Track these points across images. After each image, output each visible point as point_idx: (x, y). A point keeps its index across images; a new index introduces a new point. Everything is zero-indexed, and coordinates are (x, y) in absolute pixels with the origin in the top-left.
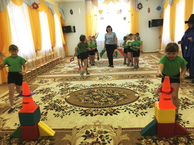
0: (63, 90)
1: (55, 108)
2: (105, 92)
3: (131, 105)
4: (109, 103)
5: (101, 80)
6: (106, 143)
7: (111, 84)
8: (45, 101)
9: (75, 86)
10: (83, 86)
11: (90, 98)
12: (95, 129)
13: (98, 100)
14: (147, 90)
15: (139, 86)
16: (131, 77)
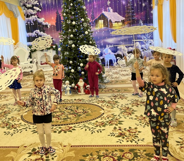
1: (8, 126)
2: (69, 108)
3: (91, 122)
4: (68, 120)
6: (49, 160)
7: (79, 99)
13: (57, 118)
14: (116, 106)
15: (108, 102)
16: (105, 91)
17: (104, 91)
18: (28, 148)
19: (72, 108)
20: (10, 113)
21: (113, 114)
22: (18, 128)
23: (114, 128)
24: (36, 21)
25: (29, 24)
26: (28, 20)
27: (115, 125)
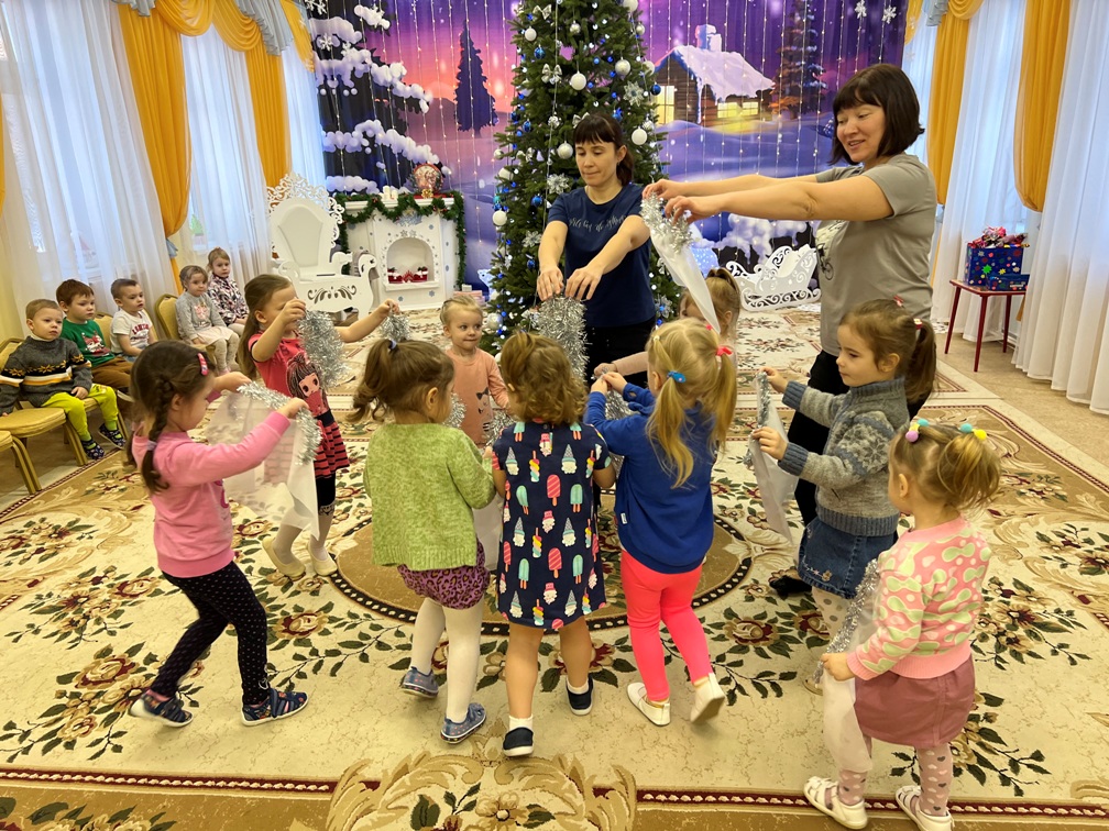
12: (474, 790)
15: (750, 492)
18: (389, 796)
24: (366, 75)
25: (334, 92)
26: (331, 70)
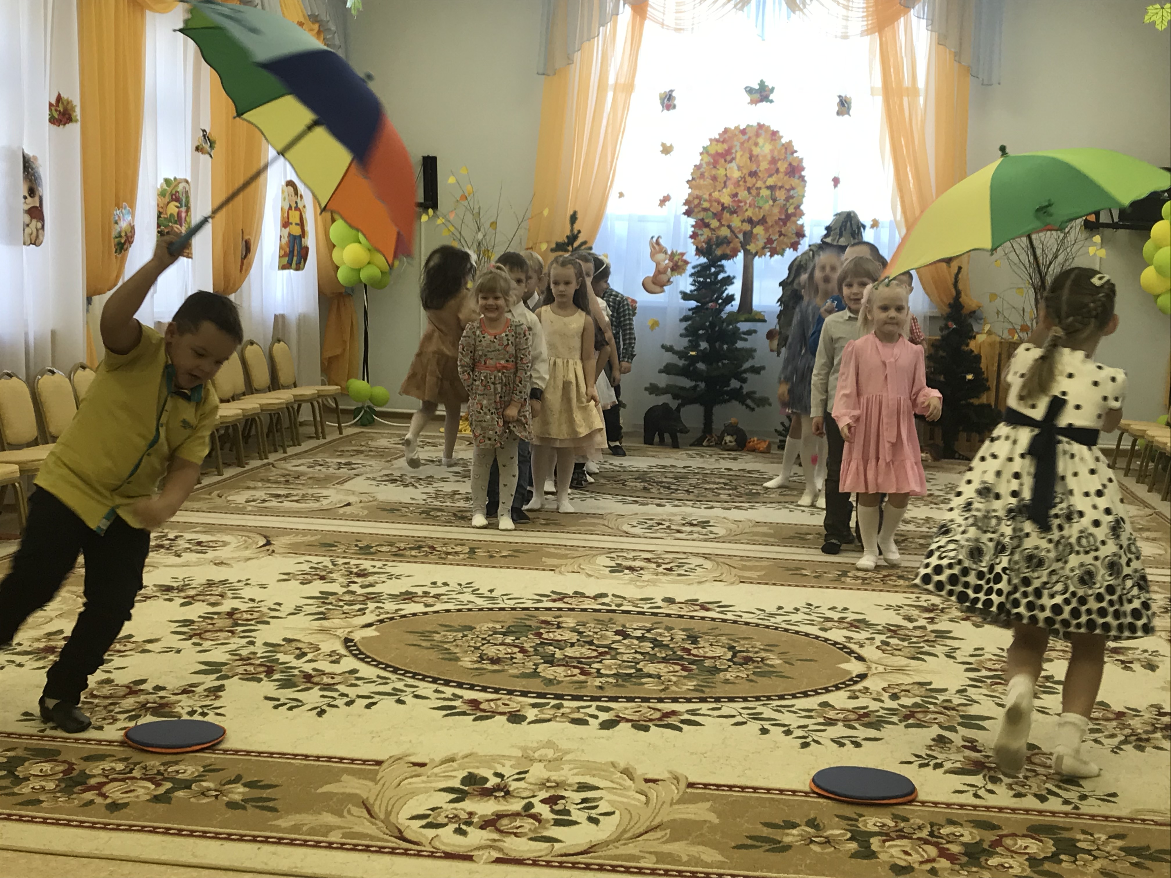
0: (331, 599)
1: (276, 676)
2: (638, 633)
3: (793, 706)
4: (644, 684)
5: (628, 575)
6: (575, 823)
7: (693, 602)
8: (201, 638)
9: (419, 591)
10: (481, 596)
11: (523, 650)
12: (526, 772)
13: (574, 667)
14: (939, 650)
15: (890, 630)
16: (864, 579)
17: (856, 578)
18: (436, 770)
19: (661, 635)
20: (268, 623)
21: (921, 684)
22: (342, 688)
23: (933, 740)
27: (941, 727)
